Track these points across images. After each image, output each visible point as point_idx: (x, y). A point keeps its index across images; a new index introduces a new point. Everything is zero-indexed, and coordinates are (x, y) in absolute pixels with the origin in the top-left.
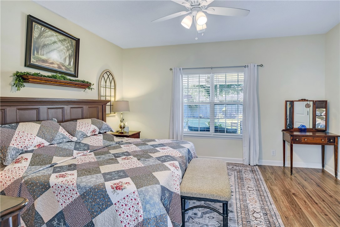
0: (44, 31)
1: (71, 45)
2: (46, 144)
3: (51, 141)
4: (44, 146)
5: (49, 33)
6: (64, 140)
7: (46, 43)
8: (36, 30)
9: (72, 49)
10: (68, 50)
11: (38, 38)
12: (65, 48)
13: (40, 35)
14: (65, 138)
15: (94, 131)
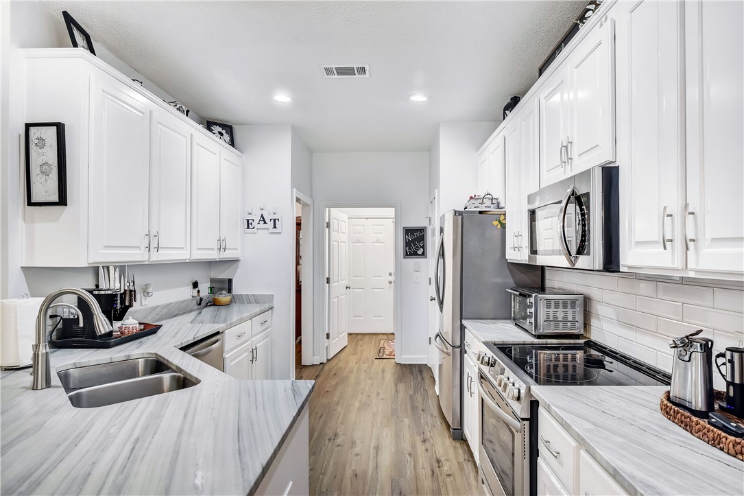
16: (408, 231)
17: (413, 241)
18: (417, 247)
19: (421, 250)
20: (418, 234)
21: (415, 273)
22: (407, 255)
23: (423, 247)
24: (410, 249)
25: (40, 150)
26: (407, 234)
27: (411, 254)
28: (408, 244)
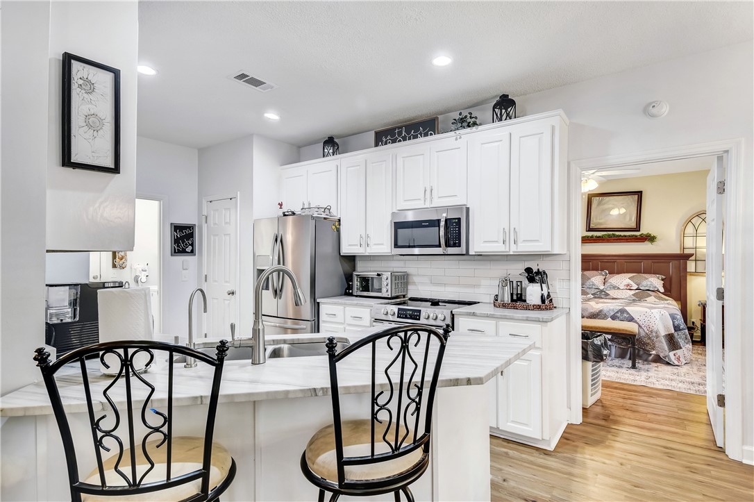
0: (601, 200)
1: (633, 201)
5: (607, 199)
7: (604, 209)
8: (595, 202)
9: (633, 205)
11: (596, 208)
13: (599, 204)
15: (628, 285)
16: (177, 228)
17: (182, 238)
18: (186, 244)
19: (190, 248)
20: (188, 232)
21: (184, 271)
22: (175, 252)
23: (192, 245)
24: (178, 246)
25: (86, 95)
26: (175, 231)
27: (179, 252)
28: (176, 241)
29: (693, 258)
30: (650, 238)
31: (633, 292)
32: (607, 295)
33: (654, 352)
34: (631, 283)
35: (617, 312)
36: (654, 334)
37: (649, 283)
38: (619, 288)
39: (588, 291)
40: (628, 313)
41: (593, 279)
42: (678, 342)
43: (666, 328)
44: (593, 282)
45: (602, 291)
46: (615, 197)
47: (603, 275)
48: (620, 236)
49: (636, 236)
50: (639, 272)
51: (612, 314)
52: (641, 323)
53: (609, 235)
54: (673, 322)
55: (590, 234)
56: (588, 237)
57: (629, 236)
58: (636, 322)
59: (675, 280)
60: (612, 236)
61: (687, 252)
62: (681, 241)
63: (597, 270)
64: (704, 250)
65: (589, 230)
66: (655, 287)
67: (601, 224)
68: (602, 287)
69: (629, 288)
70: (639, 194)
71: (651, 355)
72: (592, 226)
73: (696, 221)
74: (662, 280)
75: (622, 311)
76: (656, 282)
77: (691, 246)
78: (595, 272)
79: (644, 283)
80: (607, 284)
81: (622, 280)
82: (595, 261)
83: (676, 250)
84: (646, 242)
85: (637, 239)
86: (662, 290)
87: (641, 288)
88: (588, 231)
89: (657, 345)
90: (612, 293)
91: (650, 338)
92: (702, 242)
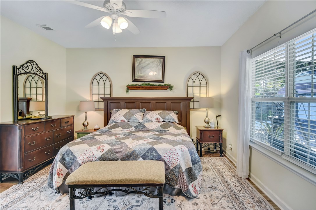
0: (141, 60)
1: (160, 62)
2: (126, 121)
3: (128, 120)
4: (125, 122)
5: (145, 60)
6: (136, 121)
7: (143, 66)
8: (137, 61)
9: (160, 65)
10: (157, 66)
11: (138, 66)
12: (155, 66)
13: (140, 63)
14: (136, 120)
15: (157, 119)
29: (192, 100)
30: (169, 87)
31: (160, 124)
32: (144, 127)
33: (177, 187)
34: (160, 117)
35: (147, 152)
36: (177, 170)
37: (170, 117)
38: (152, 122)
39: (132, 124)
40: (156, 152)
41: (136, 116)
42: (195, 175)
43: (186, 162)
44: (135, 118)
45: (141, 124)
46: (150, 59)
47: (143, 112)
48: (153, 85)
49: (162, 86)
50: (164, 109)
51: (143, 153)
52: (166, 160)
53: (146, 84)
54: (191, 157)
55: (135, 83)
56: (133, 85)
57: (158, 85)
58: (163, 160)
59: (184, 114)
60: (148, 85)
61: (189, 96)
62: (186, 89)
63: (139, 108)
64: (198, 95)
65: (135, 81)
66: (174, 120)
67: (142, 77)
68: (141, 121)
69: (158, 121)
70: (163, 58)
71: (174, 189)
72: (136, 78)
73: (194, 77)
74: (177, 114)
75: (152, 150)
76: (173, 116)
77: (191, 93)
78: (137, 110)
79: (167, 117)
80: (145, 119)
81: (154, 115)
82: (137, 102)
83: (183, 95)
84: (168, 90)
85: (163, 87)
86: (177, 121)
87: (165, 121)
88: (133, 81)
89: (180, 180)
90: (148, 125)
91: (173, 174)
92: (197, 90)
